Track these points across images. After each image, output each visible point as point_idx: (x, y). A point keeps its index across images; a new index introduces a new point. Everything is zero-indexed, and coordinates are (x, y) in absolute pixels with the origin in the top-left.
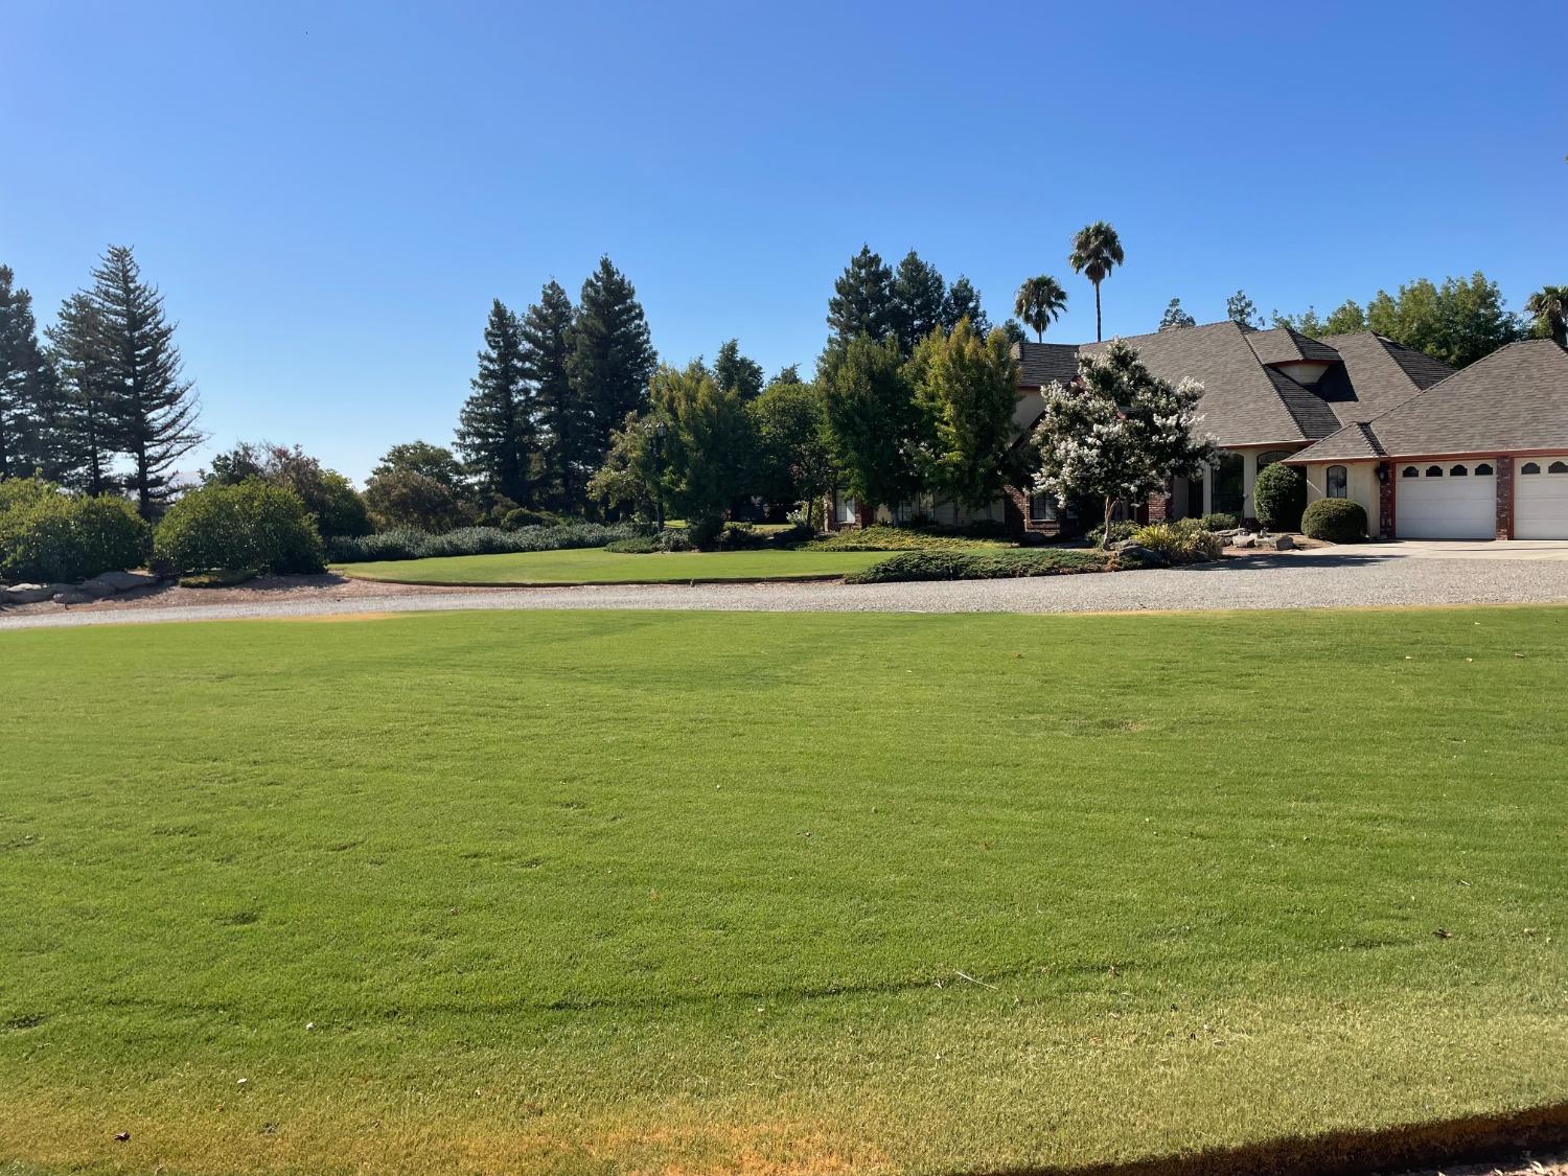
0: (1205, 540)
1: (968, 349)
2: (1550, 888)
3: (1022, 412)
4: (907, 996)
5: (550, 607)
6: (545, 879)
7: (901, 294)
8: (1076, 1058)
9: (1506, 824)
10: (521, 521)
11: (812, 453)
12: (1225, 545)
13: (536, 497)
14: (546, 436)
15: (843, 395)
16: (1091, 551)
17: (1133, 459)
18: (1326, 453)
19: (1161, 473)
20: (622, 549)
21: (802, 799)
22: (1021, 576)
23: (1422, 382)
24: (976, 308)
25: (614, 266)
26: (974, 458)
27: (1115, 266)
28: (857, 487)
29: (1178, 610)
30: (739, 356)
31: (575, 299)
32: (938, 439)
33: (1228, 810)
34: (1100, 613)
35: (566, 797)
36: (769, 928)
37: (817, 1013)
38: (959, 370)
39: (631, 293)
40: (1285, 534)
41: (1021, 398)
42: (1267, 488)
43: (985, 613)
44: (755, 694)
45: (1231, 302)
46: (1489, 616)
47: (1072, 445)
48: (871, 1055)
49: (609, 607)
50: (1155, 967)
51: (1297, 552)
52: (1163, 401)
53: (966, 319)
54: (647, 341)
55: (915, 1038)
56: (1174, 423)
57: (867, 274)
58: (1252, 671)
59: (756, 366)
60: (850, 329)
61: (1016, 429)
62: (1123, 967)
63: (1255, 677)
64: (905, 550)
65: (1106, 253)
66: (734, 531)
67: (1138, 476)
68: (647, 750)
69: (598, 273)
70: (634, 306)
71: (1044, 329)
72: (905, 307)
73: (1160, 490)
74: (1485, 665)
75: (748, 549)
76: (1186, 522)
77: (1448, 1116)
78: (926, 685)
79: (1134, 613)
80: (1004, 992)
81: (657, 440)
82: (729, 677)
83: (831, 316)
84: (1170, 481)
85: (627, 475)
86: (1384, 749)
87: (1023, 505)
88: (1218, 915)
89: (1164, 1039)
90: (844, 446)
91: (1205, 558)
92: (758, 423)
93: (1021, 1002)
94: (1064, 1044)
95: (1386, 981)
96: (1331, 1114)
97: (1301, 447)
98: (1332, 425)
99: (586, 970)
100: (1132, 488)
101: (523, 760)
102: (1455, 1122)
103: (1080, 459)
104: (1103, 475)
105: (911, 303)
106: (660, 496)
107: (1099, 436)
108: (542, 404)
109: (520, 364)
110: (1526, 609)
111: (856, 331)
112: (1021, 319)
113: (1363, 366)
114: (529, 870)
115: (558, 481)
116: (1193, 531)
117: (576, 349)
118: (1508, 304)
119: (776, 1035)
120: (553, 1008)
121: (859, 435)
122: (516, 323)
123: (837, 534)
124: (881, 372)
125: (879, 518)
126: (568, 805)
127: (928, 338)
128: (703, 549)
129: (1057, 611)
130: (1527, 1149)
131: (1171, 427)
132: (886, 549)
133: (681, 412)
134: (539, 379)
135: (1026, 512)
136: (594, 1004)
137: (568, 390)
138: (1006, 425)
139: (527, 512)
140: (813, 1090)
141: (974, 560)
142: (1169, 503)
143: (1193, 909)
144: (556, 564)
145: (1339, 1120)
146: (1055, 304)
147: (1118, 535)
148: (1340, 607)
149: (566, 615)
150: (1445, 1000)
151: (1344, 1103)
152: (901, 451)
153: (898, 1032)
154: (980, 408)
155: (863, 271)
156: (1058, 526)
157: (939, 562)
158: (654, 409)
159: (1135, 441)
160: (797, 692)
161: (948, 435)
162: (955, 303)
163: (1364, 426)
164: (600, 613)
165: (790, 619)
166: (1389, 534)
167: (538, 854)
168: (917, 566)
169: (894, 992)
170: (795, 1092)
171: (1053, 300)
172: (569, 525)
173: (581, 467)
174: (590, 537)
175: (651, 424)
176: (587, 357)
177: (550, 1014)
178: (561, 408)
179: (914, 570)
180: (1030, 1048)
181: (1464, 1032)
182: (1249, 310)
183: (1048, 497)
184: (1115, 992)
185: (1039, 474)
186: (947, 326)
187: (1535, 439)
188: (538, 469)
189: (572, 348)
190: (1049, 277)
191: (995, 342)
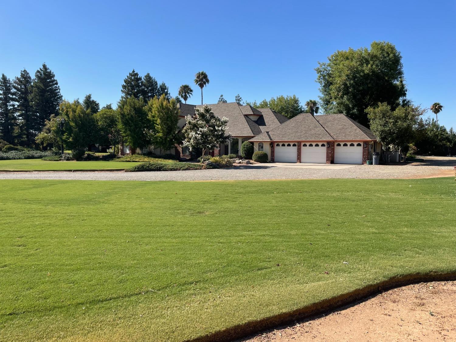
0: (229, 161)
1: (165, 103)
2: (304, 251)
3: (180, 123)
4: (133, 298)
5: (19, 179)
6: (8, 271)
7: (145, 85)
8: (182, 310)
9: (295, 235)
10: (10, 149)
11: (116, 131)
12: (234, 163)
13: (16, 141)
14: (20, 120)
15: (126, 114)
16: (199, 164)
17: (210, 138)
18: (258, 139)
19: (217, 142)
20: (48, 159)
21: (104, 240)
22: (179, 170)
23: (281, 122)
24: (167, 92)
25: (48, 67)
26: (166, 136)
27: (207, 84)
28: (130, 142)
29: (220, 180)
30: (92, 99)
31: (33, 76)
32: (155, 129)
33: (229, 235)
34: (200, 181)
35: (19, 243)
36: (90, 281)
37: (103, 307)
38: (162, 109)
39: (54, 76)
40: (248, 160)
41: (180, 119)
42: (244, 148)
43: (168, 181)
44: (92, 207)
45: (236, 97)
46: (294, 182)
47: (194, 133)
48: (120, 318)
49: (41, 179)
50: (206, 281)
51: (251, 165)
52: (218, 123)
53: (164, 95)
54: (59, 92)
55: (134, 311)
56: (221, 129)
57: (135, 78)
58: (238, 197)
59: (97, 103)
60: (129, 94)
61: (178, 128)
62: (197, 282)
63: (238, 199)
64: (145, 162)
65: (204, 80)
66: (89, 155)
67: (211, 143)
68: (51, 226)
69: (41, 68)
70: (54, 80)
71: (187, 100)
72: (146, 89)
73: (217, 147)
74: (292, 195)
75: (93, 160)
76: (224, 156)
77: (277, 314)
78: (148, 203)
79: (209, 181)
80: (163, 293)
81: (62, 124)
82: (83, 201)
83: (122, 90)
84: (220, 145)
85: (50, 135)
86: (268, 217)
87: (180, 150)
88: (224, 265)
89: (207, 301)
90: (126, 130)
91: (228, 166)
92: (97, 121)
93: (168, 296)
94: (179, 306)
95: (264, 279)
96: (248, 317)
97: (253, 137)
98: (260, 132)
99: (22, 301)
100: (210, 146)
101: (4, 231)
102: (279, 315)
103: (196, 138)
104: (202, 142)
105: (148, 88)
106: (62, 143)
107: (201, 131)
108: (19, 110)
109: (11, 96)
110: (302, 180)
111: (130, 95)
112: (180, 96)
113: (267, 117)
114: (3, 269)
115: (25, 136)
116: (225, 159)
117: (33, 93)
118: (301, 104)
119: (89, 315)
120: (8, 315)
121: (131, 126)
122: (10, 82)
123: (123, 156)
124: (138, 108)
125: (137, 152)
126: (19, 246)
127: (153, 99)
128: (78, 160)
129: (188, 180)
130: (295, 320)
131: (220, 130)
132: (139, 162)
133: (70, 116)
134: (18, 102)
135: (181, 152)
136: (24, 312)
137: (29, 106)
138: (176, 127)
139: (12, 146)
140: (99, 331)
141: (165, 165)
142: (220, 151)
143: (218, 263)
144: (22, 164)
145: (250, 319)
146: (190, 93)
147: (206, 159)
148: (261, 180)
149: (24, 181)
150: (278, 282)
151: (252, 313)
152: (144, 132)
153: (129, 310)
154: (168, 121)
155: (133, 77)
156: (190, 156)
157: (155, 166)
158: (61, 114)
159: (210, 133)
160: (106, 206)
161: (158, 128)
162: (161, 90)
163: (268, 132)
164: (37, 181)
165: (106, 183)
166: (273, 161)
167: (6, 263)
168: (148, 167)
169: (129, 297)
170: (93, 333)
171: (189, 92)
172: (28, 151)
173: (34, 132)
174: (36, 155)
175: (59, 119)
176: (37, 96)
177: (7, 317)
178: (26, 112)
179: (147, 168)
180: (169, 309)
181: (282, 290)
182: (241, 100)
183: (187, 147)
184: (195, 290)
185: (184, 141)
186: (159, 96)
187: (306, 138)
188: (17, 132)
189: (31, 92)
190: (188, 85)
191: (172, 102)
